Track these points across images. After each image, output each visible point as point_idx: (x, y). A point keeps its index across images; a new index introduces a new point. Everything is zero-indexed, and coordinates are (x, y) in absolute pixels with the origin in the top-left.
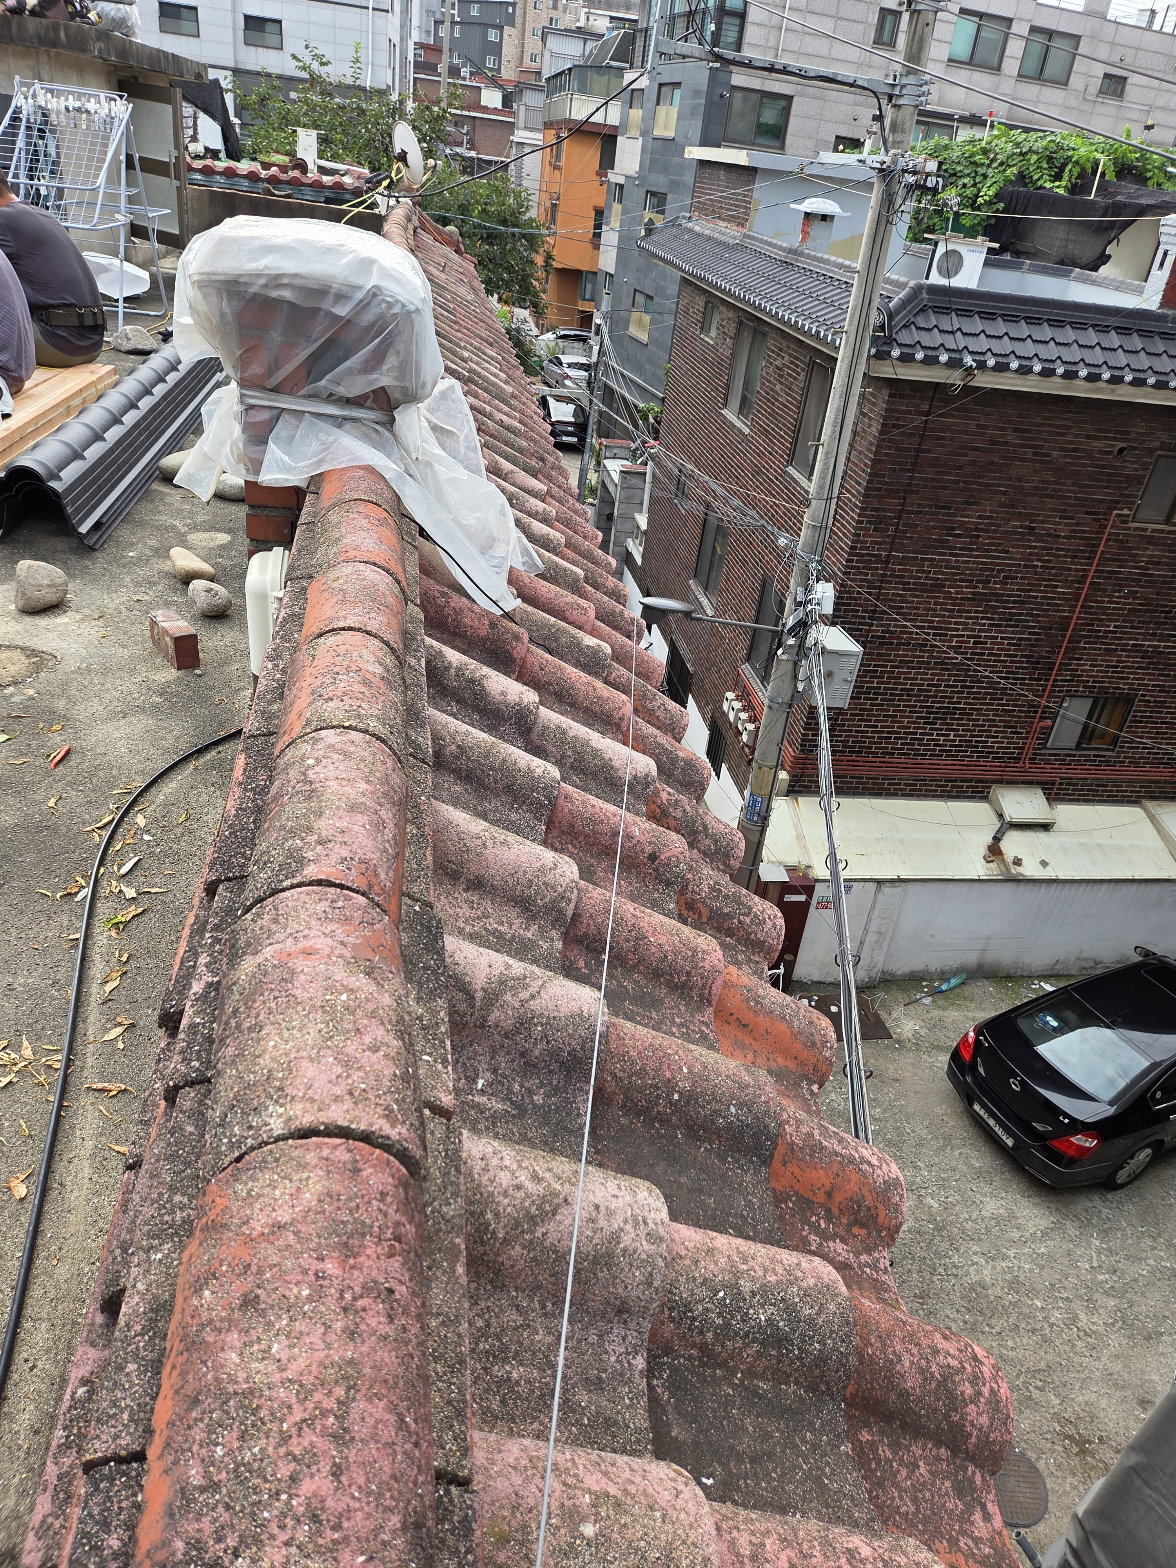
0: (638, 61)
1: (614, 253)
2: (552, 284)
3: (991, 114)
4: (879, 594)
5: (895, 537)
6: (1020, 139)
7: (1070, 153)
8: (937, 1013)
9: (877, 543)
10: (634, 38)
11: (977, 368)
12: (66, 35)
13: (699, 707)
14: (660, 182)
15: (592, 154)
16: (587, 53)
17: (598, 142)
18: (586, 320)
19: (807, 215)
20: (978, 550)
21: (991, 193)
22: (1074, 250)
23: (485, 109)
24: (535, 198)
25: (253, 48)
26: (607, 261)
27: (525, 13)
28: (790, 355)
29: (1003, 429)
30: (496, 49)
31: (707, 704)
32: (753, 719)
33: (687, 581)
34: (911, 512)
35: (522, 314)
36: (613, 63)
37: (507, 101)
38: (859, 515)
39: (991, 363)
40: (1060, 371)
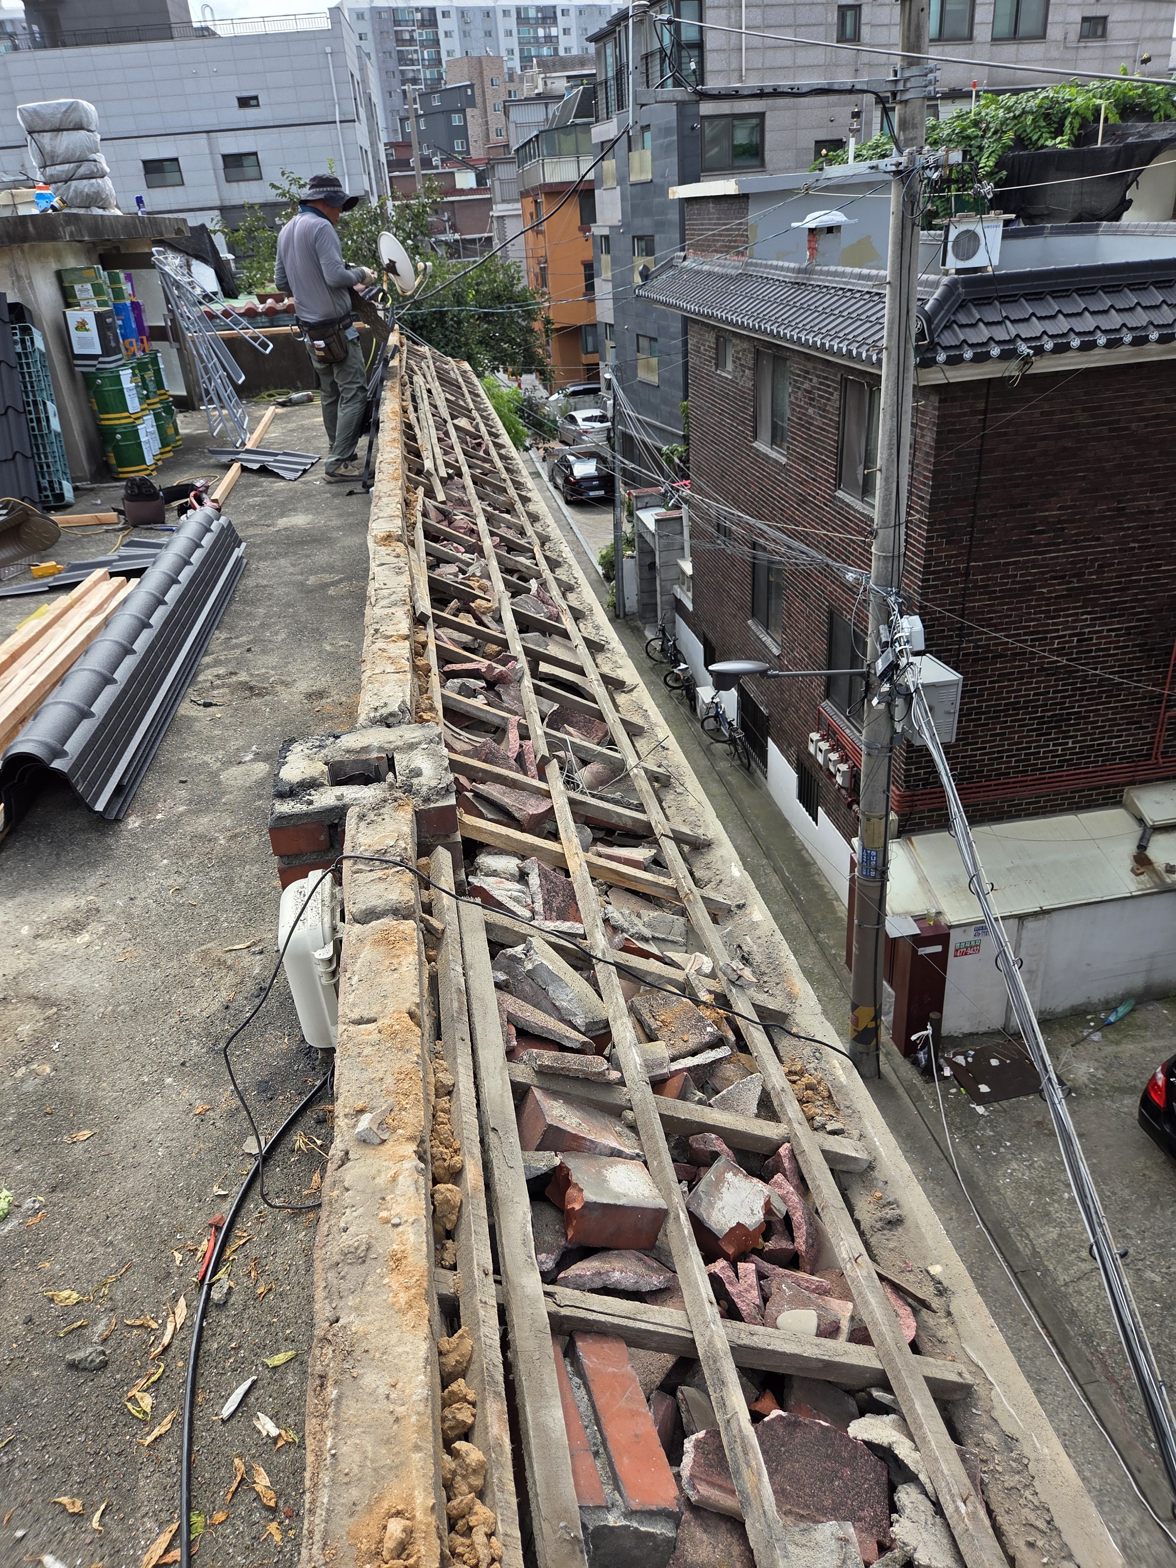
0: (603, 113)
1: (610, 304)
2: (553, 347)
3: (974, 85)
4: (963, 609)
5: (970, 546)
6: (1010, 103)
7: (1067, 105)
8: (1110, 1049)
9: (952, 556)
10: (595, 92)
11: (1034, 355)
12: (35, 227)
13: (781, 750)
14: (644, 225)
15: (572, 212)
16: (550, 116)
17: (576, 199)
18: (593, 373)
19: (811, 231)
20: (1064, 543)
21: (991, 164)
22: (1091, 203)
23: (462, 192)
24: (524, 266)
25: (235, 184)
26: (605, 312)
27: (484, 92)
28: (818, 376)
29: (1071, 411)
30: (462, 133)
31: (790, 746)
32: (843, 759)
33: (745, 621)
34: (984, 517)
35: (529, 380)
36: (578, 121)
37: (481, 179)
38: (928, 531)
39: (1049, 345)
40: (1128, 338)
